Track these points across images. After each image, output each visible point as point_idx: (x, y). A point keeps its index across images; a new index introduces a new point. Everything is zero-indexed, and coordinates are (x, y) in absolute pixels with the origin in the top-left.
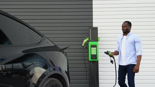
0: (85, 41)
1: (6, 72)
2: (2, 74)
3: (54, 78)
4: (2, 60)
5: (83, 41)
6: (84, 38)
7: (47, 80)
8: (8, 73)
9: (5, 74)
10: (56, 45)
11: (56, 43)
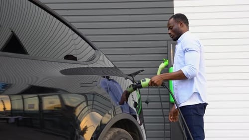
0: (162, 65)
1: (16, 117)
2: (7, 119)
3: (122, 128)
4: (6, 86)
5: (158, 67)
6: (160, 62)
7: (109, 132)
8: (18, 118)
9: (12, 119)
10: (117, 67)
11: (118, 65)
